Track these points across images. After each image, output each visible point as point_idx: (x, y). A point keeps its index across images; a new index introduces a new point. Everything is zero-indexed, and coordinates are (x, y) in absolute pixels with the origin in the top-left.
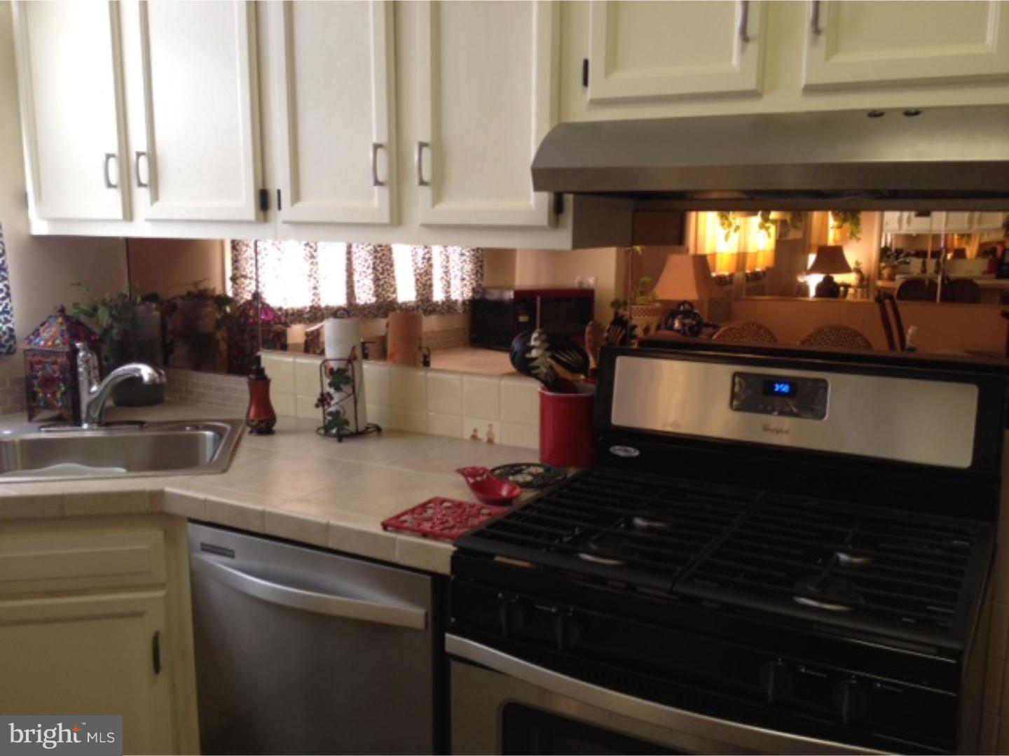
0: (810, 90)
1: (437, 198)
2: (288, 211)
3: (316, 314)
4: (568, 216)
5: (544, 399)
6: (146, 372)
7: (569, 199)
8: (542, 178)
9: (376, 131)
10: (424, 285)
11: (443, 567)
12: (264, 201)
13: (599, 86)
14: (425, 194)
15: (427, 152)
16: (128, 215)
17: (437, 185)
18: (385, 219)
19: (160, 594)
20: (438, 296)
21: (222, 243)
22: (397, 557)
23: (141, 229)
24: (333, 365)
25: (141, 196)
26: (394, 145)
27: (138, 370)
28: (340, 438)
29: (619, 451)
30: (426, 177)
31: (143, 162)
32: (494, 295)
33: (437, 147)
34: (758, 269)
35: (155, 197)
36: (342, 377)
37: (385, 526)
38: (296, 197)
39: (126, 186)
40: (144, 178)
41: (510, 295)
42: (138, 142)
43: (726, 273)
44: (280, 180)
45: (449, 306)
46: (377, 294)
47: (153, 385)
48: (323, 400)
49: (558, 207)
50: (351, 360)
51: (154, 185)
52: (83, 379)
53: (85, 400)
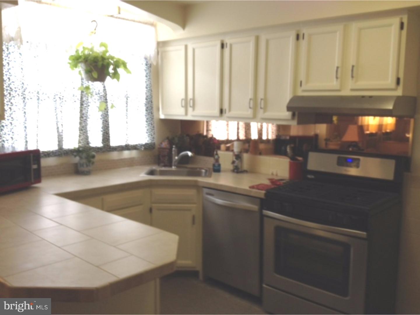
0: (352, 90)
1: (265, 112)
2: (227, 114)
3: (228, 141)
4: (296, 117)
5: (290, 163)
6: (190, 154)
7: (297, 113)
8: (289, 109)
9: (250, 95)
10: (260, 133)
11: (262, 196)
12: (222, 111)
13: (304, 87)
14: (261, 111)
15: (263, 101)
16: (186, 114)
17: (265, 109)
18: (251, 116)
19: (194, 205)
20: (264, 137)
21: (203, 122)
22: (252, 194)
23: (189, 118)
24: (236, 153)
25: (190, 110)
26: (255, 99)
27: (187, 154)
28: (238, 172)
29: (309, 176)
30: (262, 106)
31: (191, 102)
32: (283, 138)
33: (265, 100)
34: (388, 131)
35: (194, 109)
36: (238, 157)
37: (250, 187)
38: (230, 110)
39: (186, 107)
40: (191, 105)
41: (288, 138)
42: (190, 96)
43: (374, 132)
44: (226, 106)
45: (268, 141)
46: (246, 136)
47: (191, 157)
48: (233, 162)
49: (294, 115)
50: (241, 152)
51: (193, 107)
52: (173, 155)
53: (174, 161)
